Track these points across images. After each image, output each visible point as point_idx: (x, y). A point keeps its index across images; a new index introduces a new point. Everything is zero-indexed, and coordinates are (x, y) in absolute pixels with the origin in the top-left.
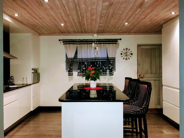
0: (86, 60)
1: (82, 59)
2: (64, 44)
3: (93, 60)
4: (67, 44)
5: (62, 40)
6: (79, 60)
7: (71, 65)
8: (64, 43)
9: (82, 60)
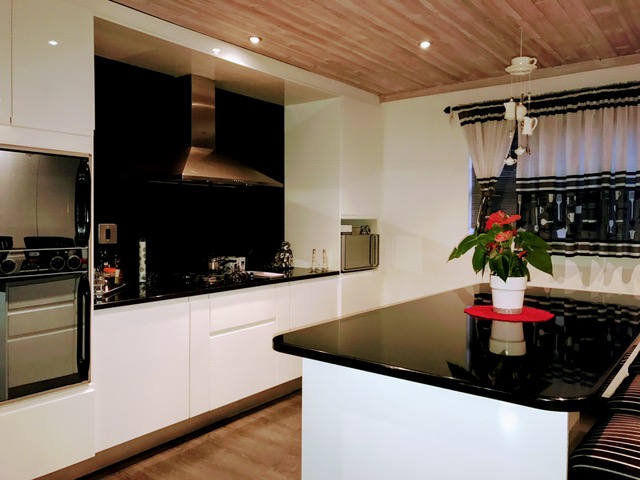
0: (555, 185)
1: (537, 181)
2: (462, 124)
3: (588, 182)
4: (473, 122)
5: (456, 109)
6: (523, 186)
7: (488, 207)
8: (463, 120)
9: (537, 185)
